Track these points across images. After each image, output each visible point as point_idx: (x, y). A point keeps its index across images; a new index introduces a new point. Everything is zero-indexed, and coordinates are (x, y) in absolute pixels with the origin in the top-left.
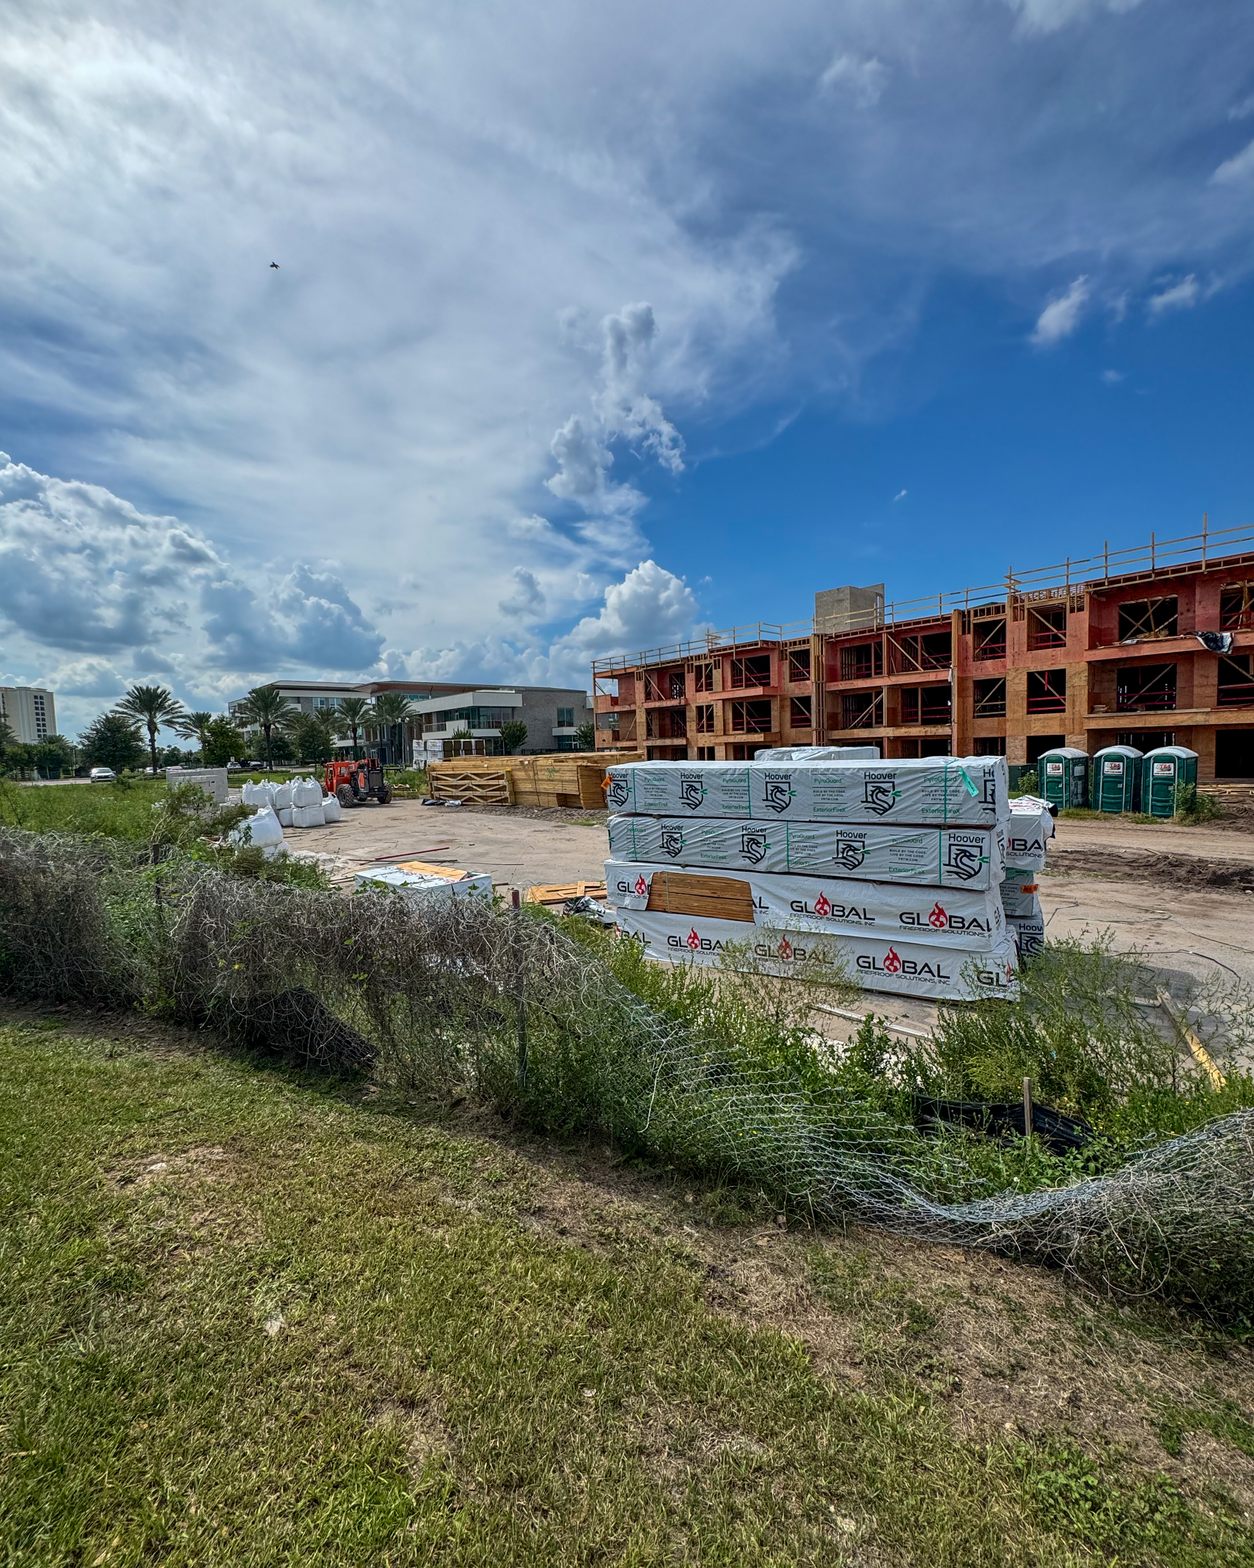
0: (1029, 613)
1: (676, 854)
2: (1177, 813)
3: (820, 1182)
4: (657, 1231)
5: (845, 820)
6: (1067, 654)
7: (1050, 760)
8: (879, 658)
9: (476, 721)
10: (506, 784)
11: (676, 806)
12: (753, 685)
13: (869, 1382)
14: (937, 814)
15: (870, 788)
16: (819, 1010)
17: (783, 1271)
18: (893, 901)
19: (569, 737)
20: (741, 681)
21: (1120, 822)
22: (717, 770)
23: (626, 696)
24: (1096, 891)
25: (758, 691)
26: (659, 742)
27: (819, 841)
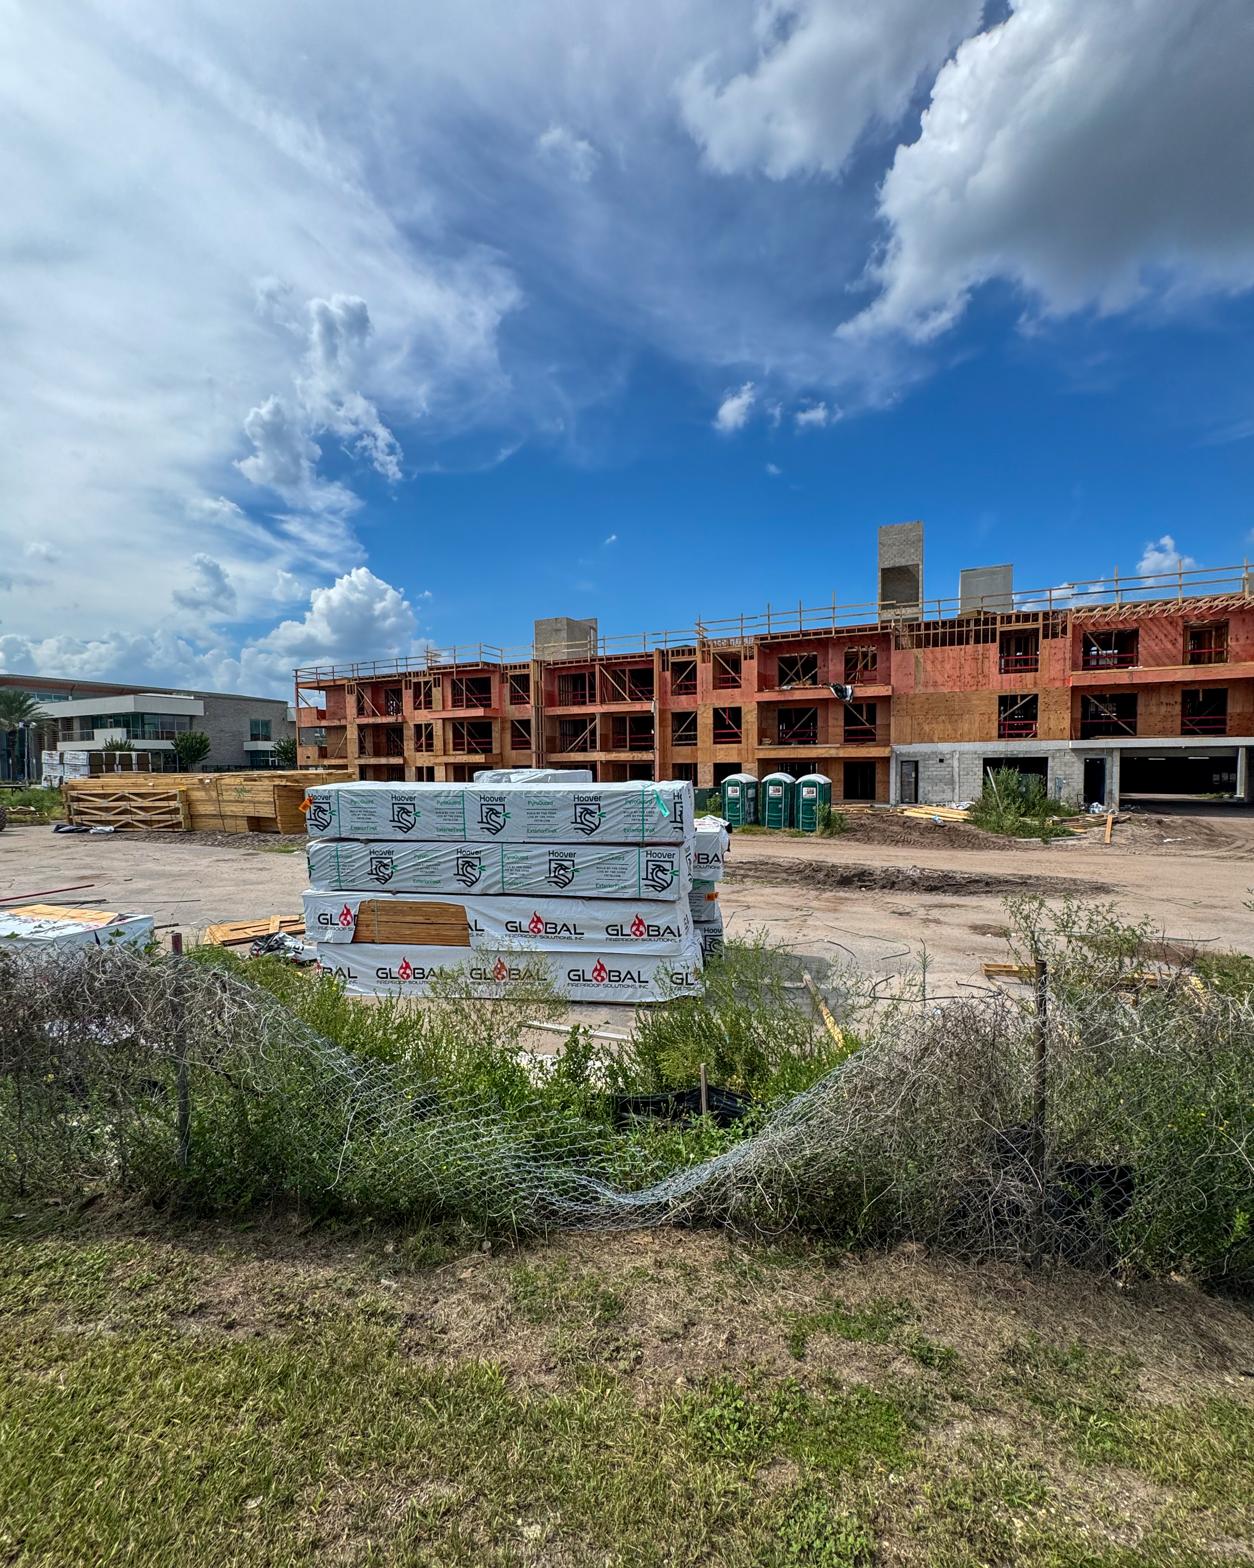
0: (714, 657)
1: (386, 880)
2: (819, 828)
3: (524, 1198)
4: (350, 1293)
5: (556, 841)
6: (742, 695)
7: (730, 784)
8: (592, 687)
9: (139, 730)
10: (179, 805)
11: (387, 830)
12: (474, 706)
13: (561, 1383)
14: (636, 833)
15: (579, 810)
16: (530, 1027)
17: (485, 1298)
18: (599, 915)
19: (265, 753)
20: (462, 701)
21: (782, 836)
22: (431, 792)
23: (335, 710)
24: (762, 895)
25: (479, 712)
26: (373, 761)
27: (533, 862)
